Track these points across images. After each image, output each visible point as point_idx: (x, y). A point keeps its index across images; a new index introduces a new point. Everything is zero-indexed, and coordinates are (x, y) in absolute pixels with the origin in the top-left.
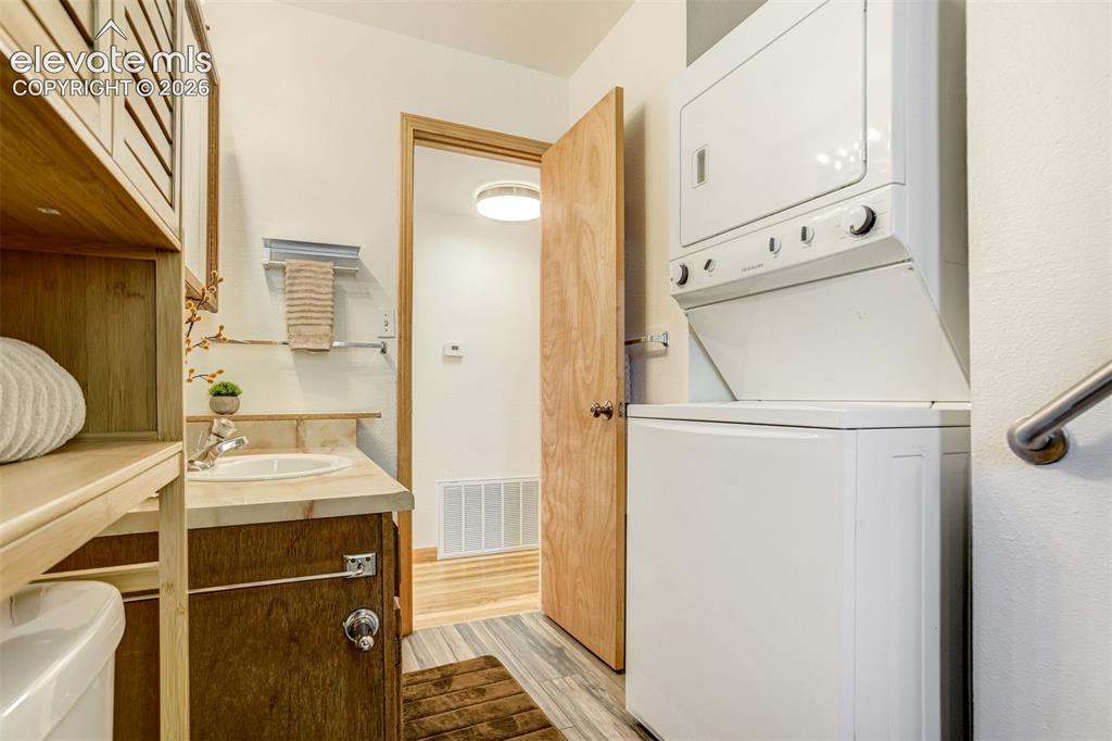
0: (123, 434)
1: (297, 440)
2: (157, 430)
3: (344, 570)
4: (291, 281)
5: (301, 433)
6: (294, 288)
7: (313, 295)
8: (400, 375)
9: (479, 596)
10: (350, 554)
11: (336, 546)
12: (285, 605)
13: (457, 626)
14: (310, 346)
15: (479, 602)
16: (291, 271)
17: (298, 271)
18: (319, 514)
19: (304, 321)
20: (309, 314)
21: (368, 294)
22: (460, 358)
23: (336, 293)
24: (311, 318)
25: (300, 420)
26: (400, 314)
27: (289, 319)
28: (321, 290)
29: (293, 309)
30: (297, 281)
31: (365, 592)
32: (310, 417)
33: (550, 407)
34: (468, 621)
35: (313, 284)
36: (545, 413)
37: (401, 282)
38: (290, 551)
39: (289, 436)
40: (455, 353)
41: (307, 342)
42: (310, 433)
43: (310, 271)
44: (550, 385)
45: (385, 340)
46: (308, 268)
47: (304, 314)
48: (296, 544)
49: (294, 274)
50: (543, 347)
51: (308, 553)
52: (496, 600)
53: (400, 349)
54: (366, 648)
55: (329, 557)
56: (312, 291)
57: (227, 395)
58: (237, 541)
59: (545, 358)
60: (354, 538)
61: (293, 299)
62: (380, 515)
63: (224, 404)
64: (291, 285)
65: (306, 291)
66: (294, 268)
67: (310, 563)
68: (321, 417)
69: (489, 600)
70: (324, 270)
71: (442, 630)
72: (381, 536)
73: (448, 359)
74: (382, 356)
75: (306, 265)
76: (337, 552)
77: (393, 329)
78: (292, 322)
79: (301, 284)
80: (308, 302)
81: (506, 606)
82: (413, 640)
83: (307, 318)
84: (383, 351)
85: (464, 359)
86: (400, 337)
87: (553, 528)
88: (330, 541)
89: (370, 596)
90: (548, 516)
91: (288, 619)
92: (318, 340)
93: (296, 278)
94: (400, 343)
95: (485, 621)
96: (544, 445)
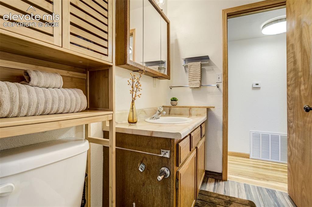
0: (103, 109)
1: (190, 113)
2: (109, 108)
3: (161, 154)
4: (189, 69)
5: (191, 112)
6: (190, 71)
7: (195, 72)
8: (223, 94)
9: (260, 177)
10: (163, 149)
11: (159, 146)
12: (146, 159)
13: (245, 184)
14: (194, 87)
15: (259, 179)
16: (189, 66)
17: (191, 66)
18: (154, 135)
19: (192, 80)
20: (194, 78)
21: (213, 69)
22: (259, 88)
23: (202, 71)
24: (194, 79)
25: (190, 108)
26: (223, 75)
27: (189, 79)
28: (197, 70)
29: (190, 77)
30: (191, 69)
31: (166, 162)
32: (193, 107)
33: (290, 106)
34: (250, 184)
35: (194, 69)
36: (288, 109)
37: (223, 64)
38: (148, 144)
39: (188, 112)
40: (257, 86)
41: (193, 85)
42: (193, 111)
43: (194, 65)
44: (290, 98)
45: (218, 84)
46: (193, 65)
47: (193, 78)
48: (149, 143)
49: (190, 67)
50: (288, 81)
51: (152, 146)
52: (268, 180)
53: (223, 86)
54: (159, 180)
55: (157, 148)
56: (194, 71)
57: (174, 101)
58: (137, 139)
59: (288, 86)
60: (164, 144)
61: (190, 74)
62: (171, 139)
63: (173, 103)
64: (189, 70)
65: (193, 71)
66: (190, 65)
67: (152, 149)
68: (196, 107)
69: (264, 179)
70: (198, 64)
71: (238, 184)
72: (171, 146)
73: (254, 88)
74: (217, 88)
75: (193, 64)
76: (159, 148)
77: (221, 80)
78: (190, 80)
79: (191, 70)
80: (193, 74)
81: (271, 185)
82: (226, 183)
83: (193, 79)
84: (218, 87)
85: (261, 88)
86: (223, 82)
87: (292, 159)
88: (157, 144)
89: (168, 164)
90: (290, 153)
91: (147, 163)
92: (196, 85)
93: (190, 68)
94: (223, 84)
95: (258, 187)
96: (288, 123)
